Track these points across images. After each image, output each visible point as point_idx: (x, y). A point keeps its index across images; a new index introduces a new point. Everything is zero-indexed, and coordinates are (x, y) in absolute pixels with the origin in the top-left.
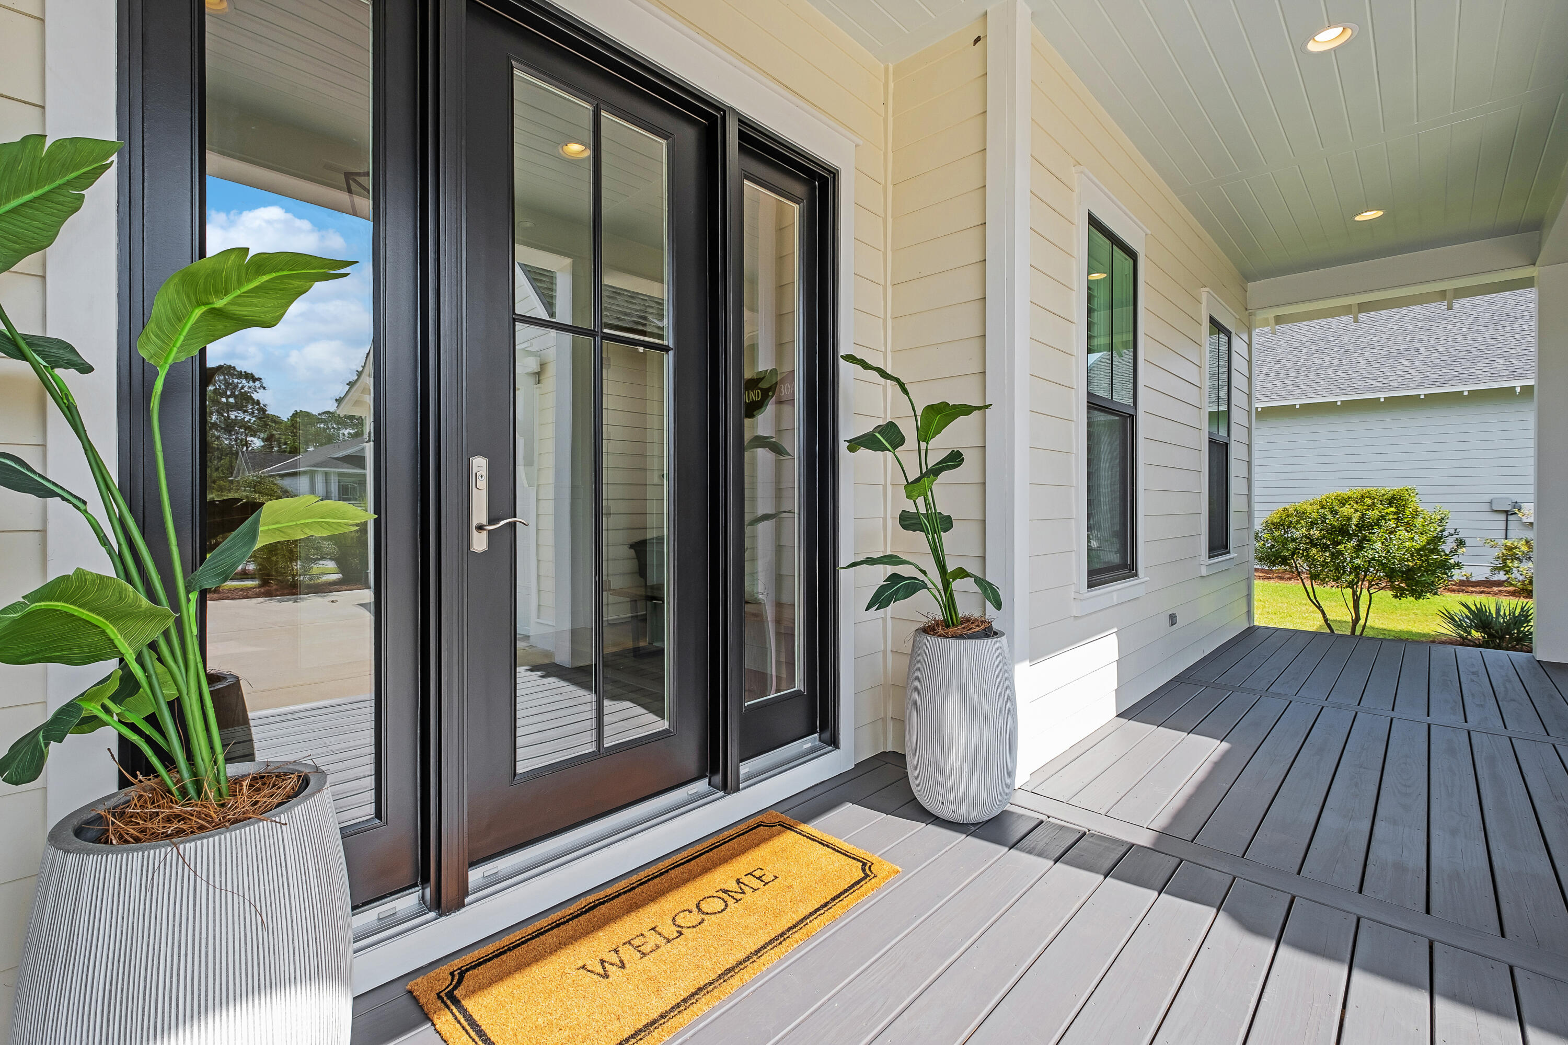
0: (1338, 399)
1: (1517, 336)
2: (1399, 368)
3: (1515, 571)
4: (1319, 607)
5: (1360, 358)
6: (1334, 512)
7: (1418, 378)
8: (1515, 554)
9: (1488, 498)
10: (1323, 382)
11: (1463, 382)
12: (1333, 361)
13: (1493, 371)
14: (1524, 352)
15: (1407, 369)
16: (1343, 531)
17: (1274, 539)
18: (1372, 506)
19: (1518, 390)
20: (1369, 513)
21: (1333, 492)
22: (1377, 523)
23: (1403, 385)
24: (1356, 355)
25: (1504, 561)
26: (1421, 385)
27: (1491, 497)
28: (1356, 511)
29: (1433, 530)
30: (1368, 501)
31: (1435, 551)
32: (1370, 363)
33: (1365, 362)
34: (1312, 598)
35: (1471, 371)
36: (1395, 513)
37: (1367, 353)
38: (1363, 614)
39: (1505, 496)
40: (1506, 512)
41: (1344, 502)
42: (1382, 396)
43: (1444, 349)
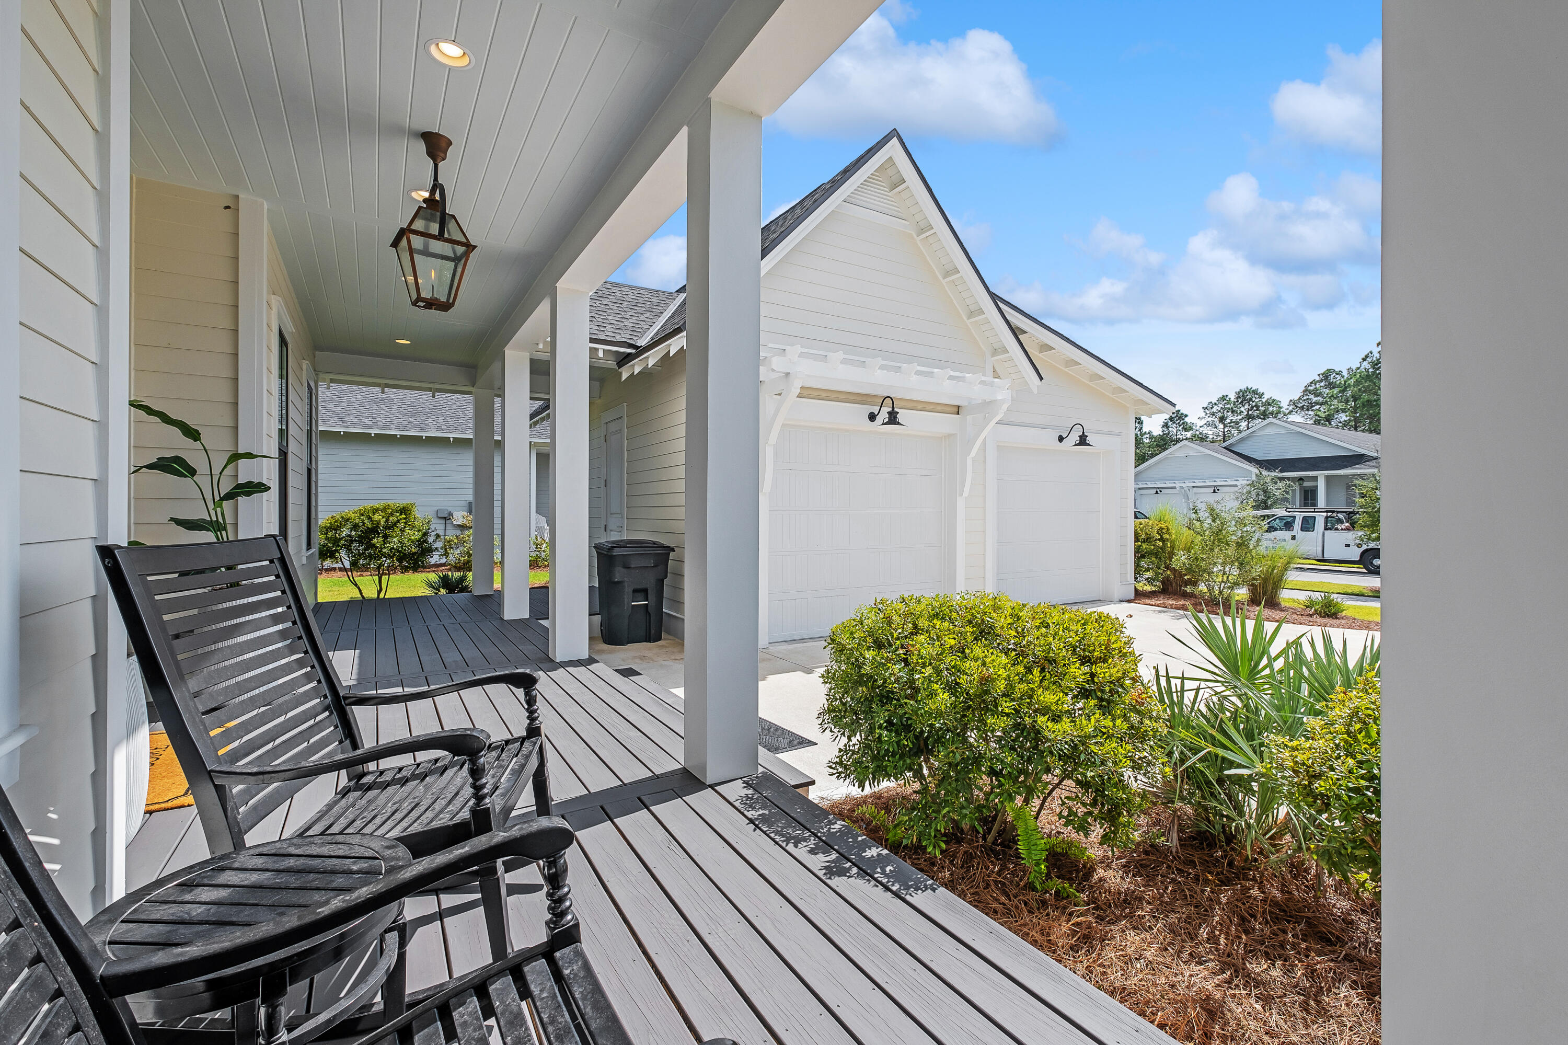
0: (342, 430)
1: (449, 403)
2: (382, 412)
3: (451, 555)
4: (356, 585)
5: (354, 399)
6: (369, 518)
7: (395, 422)
8: (451, 545)
9: (435, 509)
10: (328, 414)
11: (422, 430)
12: (334, 397)
13: (438, 425)
14: (454, 415)
15: (387, 414)
16: (374, 530)
17: (327, 539)
18: (392, 514)
19: (452, 439)
20: (391, 518)
21: (369, 505)
22: (395, 524)
23: (387, 426)
24: (350, 395)
25: (446, 550)
26: (397, 428)
27: (438, 508)
28: (383, 517)
29: (425, 527)
30: (389, 511)
31: (426, 541)
32: (362, 404)
33: (358, 402)
34: (351, 578)
35: (427, 422)
36: (404, 519)
37: (358, 396)
38: (384, 587)
39: (445, 505)
40: (445, 518)
41: (375, 511)
42: (373, 432)
43: (409, 403)
